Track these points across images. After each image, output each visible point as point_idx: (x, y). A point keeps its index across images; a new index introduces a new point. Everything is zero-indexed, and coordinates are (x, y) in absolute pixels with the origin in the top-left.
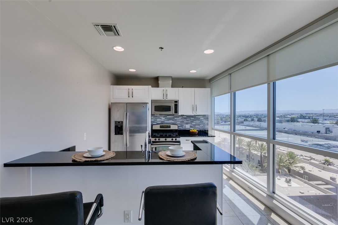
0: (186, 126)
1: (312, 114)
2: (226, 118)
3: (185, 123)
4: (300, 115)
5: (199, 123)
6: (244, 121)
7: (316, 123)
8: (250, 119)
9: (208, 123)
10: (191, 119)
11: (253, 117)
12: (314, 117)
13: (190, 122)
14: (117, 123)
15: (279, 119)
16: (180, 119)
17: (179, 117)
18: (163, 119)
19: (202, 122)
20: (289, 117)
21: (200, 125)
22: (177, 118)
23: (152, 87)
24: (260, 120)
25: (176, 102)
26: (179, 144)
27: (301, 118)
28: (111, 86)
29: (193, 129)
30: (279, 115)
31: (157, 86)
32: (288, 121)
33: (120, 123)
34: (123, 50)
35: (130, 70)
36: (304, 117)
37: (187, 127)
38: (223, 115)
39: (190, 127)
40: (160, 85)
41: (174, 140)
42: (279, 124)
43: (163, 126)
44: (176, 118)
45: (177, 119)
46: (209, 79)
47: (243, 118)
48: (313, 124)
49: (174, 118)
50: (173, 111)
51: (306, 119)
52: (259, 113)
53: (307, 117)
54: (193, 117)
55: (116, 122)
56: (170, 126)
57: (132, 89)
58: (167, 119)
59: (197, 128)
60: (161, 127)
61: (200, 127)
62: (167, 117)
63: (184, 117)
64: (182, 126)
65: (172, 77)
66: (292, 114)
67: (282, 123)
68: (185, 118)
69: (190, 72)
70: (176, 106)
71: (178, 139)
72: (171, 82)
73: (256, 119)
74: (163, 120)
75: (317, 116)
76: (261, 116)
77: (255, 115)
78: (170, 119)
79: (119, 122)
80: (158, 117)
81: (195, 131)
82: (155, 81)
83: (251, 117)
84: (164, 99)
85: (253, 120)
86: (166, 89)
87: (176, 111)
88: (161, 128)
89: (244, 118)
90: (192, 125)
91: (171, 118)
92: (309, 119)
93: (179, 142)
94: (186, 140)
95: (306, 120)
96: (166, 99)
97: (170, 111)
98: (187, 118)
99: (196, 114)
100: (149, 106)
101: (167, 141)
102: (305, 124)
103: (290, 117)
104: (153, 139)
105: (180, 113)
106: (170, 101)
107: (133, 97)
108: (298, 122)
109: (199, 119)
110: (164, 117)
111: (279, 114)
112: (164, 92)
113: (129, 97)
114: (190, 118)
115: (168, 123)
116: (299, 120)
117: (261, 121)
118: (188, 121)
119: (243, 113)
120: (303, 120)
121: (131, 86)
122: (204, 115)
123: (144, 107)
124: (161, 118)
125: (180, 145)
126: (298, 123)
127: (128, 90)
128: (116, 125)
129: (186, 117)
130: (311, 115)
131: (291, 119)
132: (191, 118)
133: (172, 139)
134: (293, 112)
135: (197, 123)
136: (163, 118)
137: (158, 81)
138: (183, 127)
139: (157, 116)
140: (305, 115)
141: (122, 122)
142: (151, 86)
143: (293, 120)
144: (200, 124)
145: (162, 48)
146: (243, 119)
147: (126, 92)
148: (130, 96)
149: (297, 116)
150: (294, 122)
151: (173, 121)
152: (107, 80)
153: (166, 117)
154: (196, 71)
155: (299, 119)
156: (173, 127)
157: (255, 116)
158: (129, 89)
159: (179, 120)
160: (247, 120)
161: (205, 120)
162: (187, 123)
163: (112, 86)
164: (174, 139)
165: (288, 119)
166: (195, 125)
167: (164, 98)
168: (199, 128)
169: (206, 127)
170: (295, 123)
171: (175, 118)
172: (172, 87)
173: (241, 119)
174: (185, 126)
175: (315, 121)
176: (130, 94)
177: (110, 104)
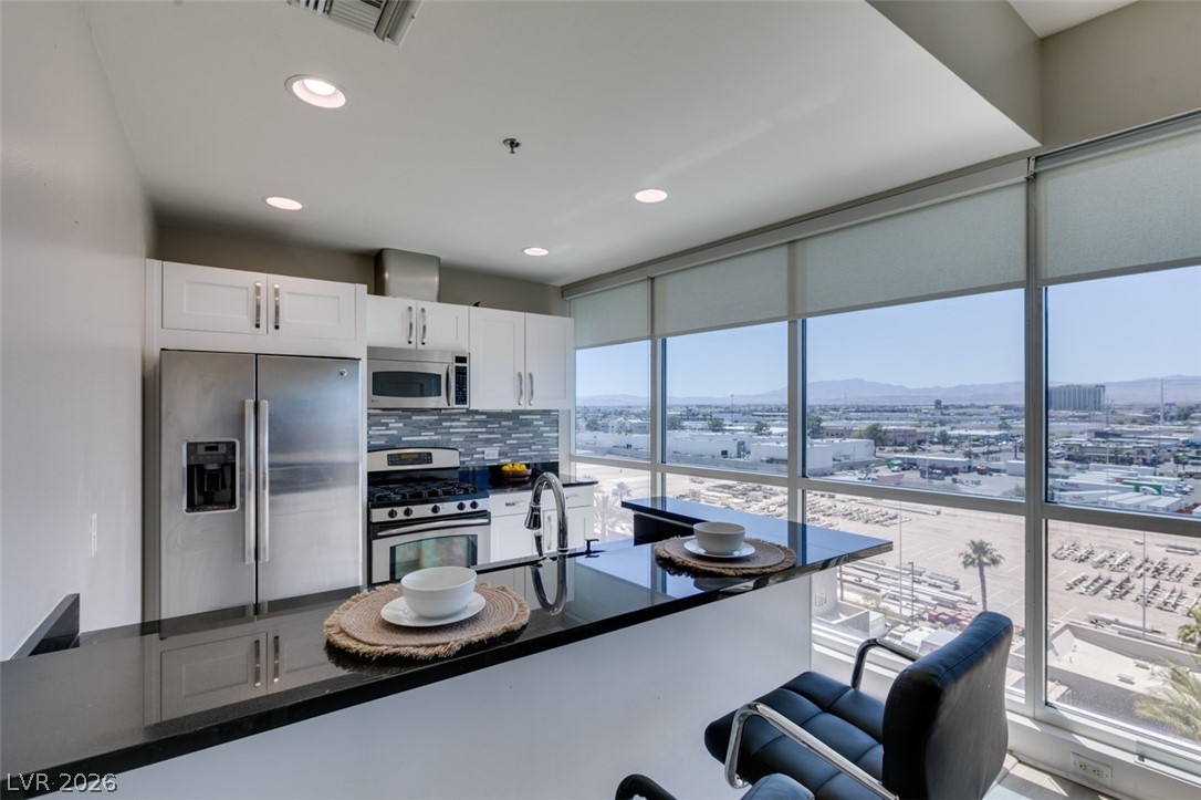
0: (487, 450)
1: (710, 406)
3: (480, 440)
4: (685, 409)
5: (531, 438)
7: (718, 431)
9: (557, 438)
10: (505, 427)
12: (714, 416)
13: (499, 436)
14: (201, 450)
16: (464, 427)
17: (459, 420)
18: (395, 426)
19: (538, 434)
21: (533, 447)
22: (453, 421)
25: (461, 359)
26: (486, 521)
27: (688, 419)
28: (148, 260)
29: (509, 460)
33: (216, 448)
34: (339, 101)
35: (273, 201)
36: (694, 415)
37: (491, 455)
39: (500, 455)
40: (390, 287)
41: (468, 509)
43: (399, 455)
44: (448, 424)
45: (451, 427)
46: (562, 287)
48: (714, 434)
49: (439, 422)
50: (448, 395)
51: (698, 420)
53: (701, 416)
54: (508, 420)
55: (192, 447)
56: (430, 454)
57: (277, 292)
58: (410, 428)
59: (526, 457)
60: (392, 460)
61: (534, 454)
62: (414, 418)
63: (477, 417)
64: (472, 452)
65: (438, 259)
68: (482, 423)
69: (527, 251)
70: (461, 375)
71: (482, 504)
72: (436, 279)
74: (395, 432)
75: (721, 412)
79: (211, 447)
81: (520, 467)
82: (369, 269)
84: (412, 346)
86: (421, 304)
87: (462, 397)
88: (391, 462)
90: (506, 449)
91: (430, 423)
92: (705, 420)
93: (485, 514)
94: (507, 505)
95: (700, 424)
96: (420, 346)
97: (439, 394)
98: (488, 422)
100: (363, 369)
101: (439, 514)
102: (697, 433)
104: (380, 515)
106: (439, 356)
107: (277, 327)
108: (682, 428)
109: (528, 424)
110: (400, 418)
111: (639, 407)
112: (411, 316)
113: (258, 326)
114: (500, 423)
115: (415, 442)
116: (685, 423)
117: (596, 429)
118: (493, 433)
120: (693, 424)
121: (270, 276)
122: (544, 411)
123: (342, 374)
124: (387, 424)
125: (489, 524)
126: (682, 432)
127: (252, 291)
128: (193, 462)
129: (485, 417)
130: (708, 411)
132: (503, 423)
133: (461, 507)
135: (522, 438)
136: (396, 422)
138: (475, 456)
140: (696, 410)
141: (232, 446)
142: (365, 287)
143: (672, 424)
144: (534, 444)
145: (513, 144)
147: (244, 300)
148: (263, 323)
149: (679, 413)
150: (674, 429)
151: (436, 434)
152: (137, 230)
153: (407, 421)
154: (545, 252)
155: (686, 420)
156: (443, 459)
158: (258, 290)
159: (459, 429)
161: (547, 429)
162: (489, 442)
163: (157, 263)
164: (467, 503)
166: (515, 448)
167: (413, 343)
168: (530, 458)
169: (553, 451)
171: (444, 424)
172: (441, 298)
174: (483, 453)
175: (717, 426)
176: (266, 315)
177: (156, 353)
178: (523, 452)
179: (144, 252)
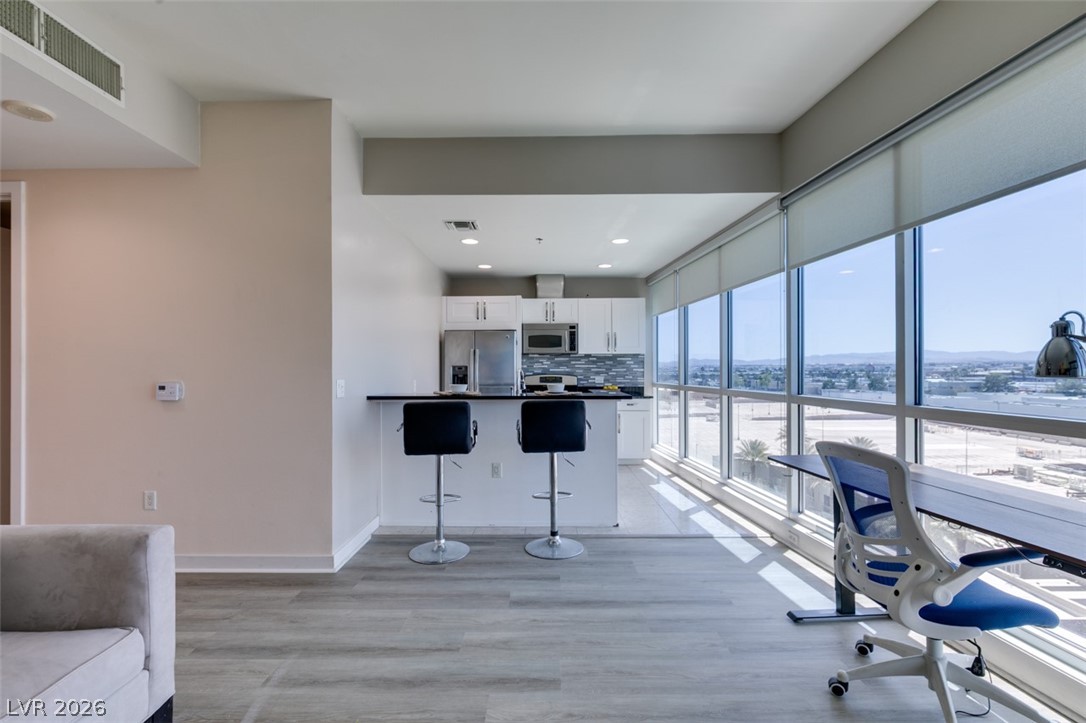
0: (596, 378)
2: (761, 379)
3: (593, 372)
4: (1021, 367)
5: (625, 371)
6: (824, 388)
8: (844, 382)
9: (643, 372)
10: (607, 364)
11: (856, 377)
13: (604, 370)
14: (457, 368)
15: (943, 380)
16: (583, 364)
17: (580, 360)
18: (546, 363)
19: (629, 369)
20: (983, 376)
21: (626, 377)
22: (577, 360)
23: (524, 297)
24: (875, 385)
25: (572, 327)
27: (1024, 379)
28: (443, 297)
29: (610, 384)
30: (948, 369)
31: (534, 295)
32: (976, 388)
34: (476, 242)
35: (480, 266)
37: (598, 380)
38: (751, 370)
39: (604, 380)
40: (539, 293)
42: (944, 397)
43: (546, 378)
44: (574, 362)
45: (576, 364)
46: (646, 278)
47: (820, 378)
48: (1066, 398)
49: (569, 362)
50: (566, 347)
52: (878, 362)
54: (609, 360)
55: (454, 367)
56: (561, 378)
57: (484, 303)
58: (554, 364)
59: (620, 383)
61: (627, 381)
62: (555, 359)
63: (590, 359)
64: (587, 378)
65: (564, 275)
66: (993, 365)
67: (953, 394)
68: (594, 362)
69: (600, 266)
70: (573, 337)
73: (863, 382)
74: (546, 366)
76: (882, 370)
77: (863, 367)
78: (560, 364)
79: (460, 368)
80: (535, 360)
81: (614, 388)
82: (528, 285)
83: (848, 375)
84: (548, 322)
85: (853, 385)
86: (553, 300)
87: (573, 346)
88: (541, 381)
89: (826, 379)
90: (609, 378)
91: (564, 362)
92: (1054, 380)
95: (1043, 386)
96: (552, 322)
97: (560, 346)
98: (597, 362)
99: (614, 353)
100: (518, 335)
102: (1035, 396)
103: (986, 373)
105: (582, 350)
106: (560, 326)
107: (485, 319)
108: (1011, 390)
109: (623, 363)
110: (548, 359)
112: (547, 307)
113: (478, 319)
114: (604, 362)
115: (557, 371)
116: (1017, 384)
118: (600, 368)
119: (823, 363)
120: (1032, 385)
121: (482, 297)
122: (634, 355)
123: (507, 338)
124: (542, 362)
126: (1010, 394)
127: (476, 304)
128: (455, 371)
129: (595, 358)
131: (987, 381)
132: (606, 362)
134: (996, 358)
135: (619, 372)
136: (547, 361)
137: (535, 282)
138: (590, 381)
139: (533, 358)
141: (466, 367)
142: (520, 296)
143: (994, 385)
144: (627, 375)
145: (540, 240)
146: (819, 381)
147: (473, 308)
148: (480, 317)
149: (1009, 371)
150: (998, 391)
151: (567, 368)
152: (438, 285)
153: (553, 361)
154: (610, 266)
155: (1019, 380)
156: (568, 381)
157: (861, 371)
158: (478, 303)
159: (581, 365)
160: (833, 386)
161: (636, 366)
162: (598, 373)
163: (445, 297)
165: (977, 380)
166: (614, 377)
167: (549, 320)
168: (624, 383)
169: (640, 380)
170: (1002, 396)
171: (572, 362)
172: (566, 295)
173: (813, 381)
174: (594, 379)
175: (1072, 389)
176: (480, 313)
177: (443, 332)
178: (619, 380)
179: (441, 293)
